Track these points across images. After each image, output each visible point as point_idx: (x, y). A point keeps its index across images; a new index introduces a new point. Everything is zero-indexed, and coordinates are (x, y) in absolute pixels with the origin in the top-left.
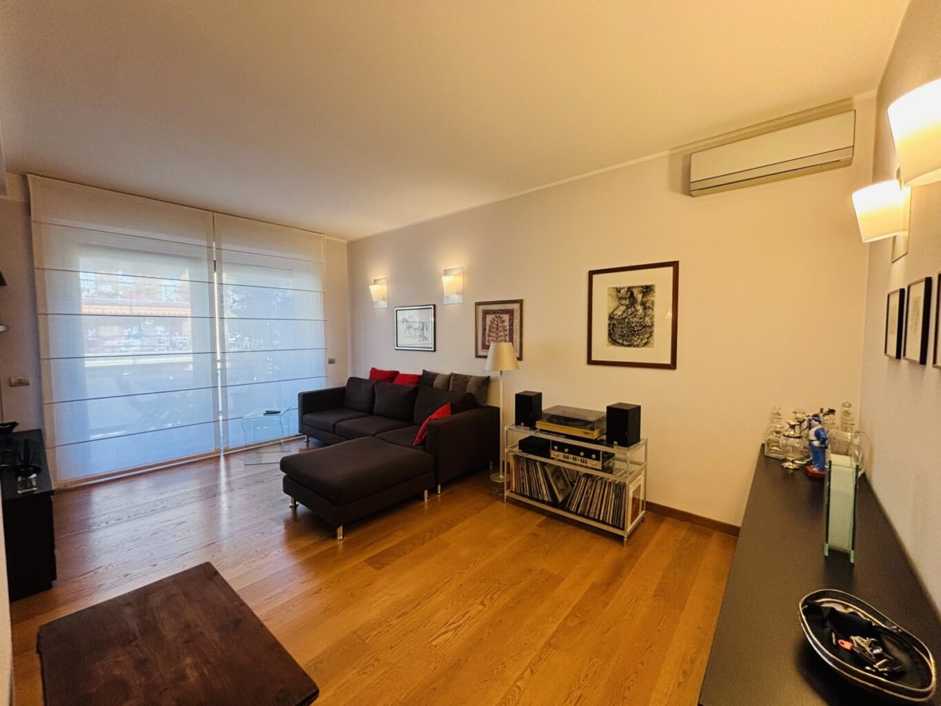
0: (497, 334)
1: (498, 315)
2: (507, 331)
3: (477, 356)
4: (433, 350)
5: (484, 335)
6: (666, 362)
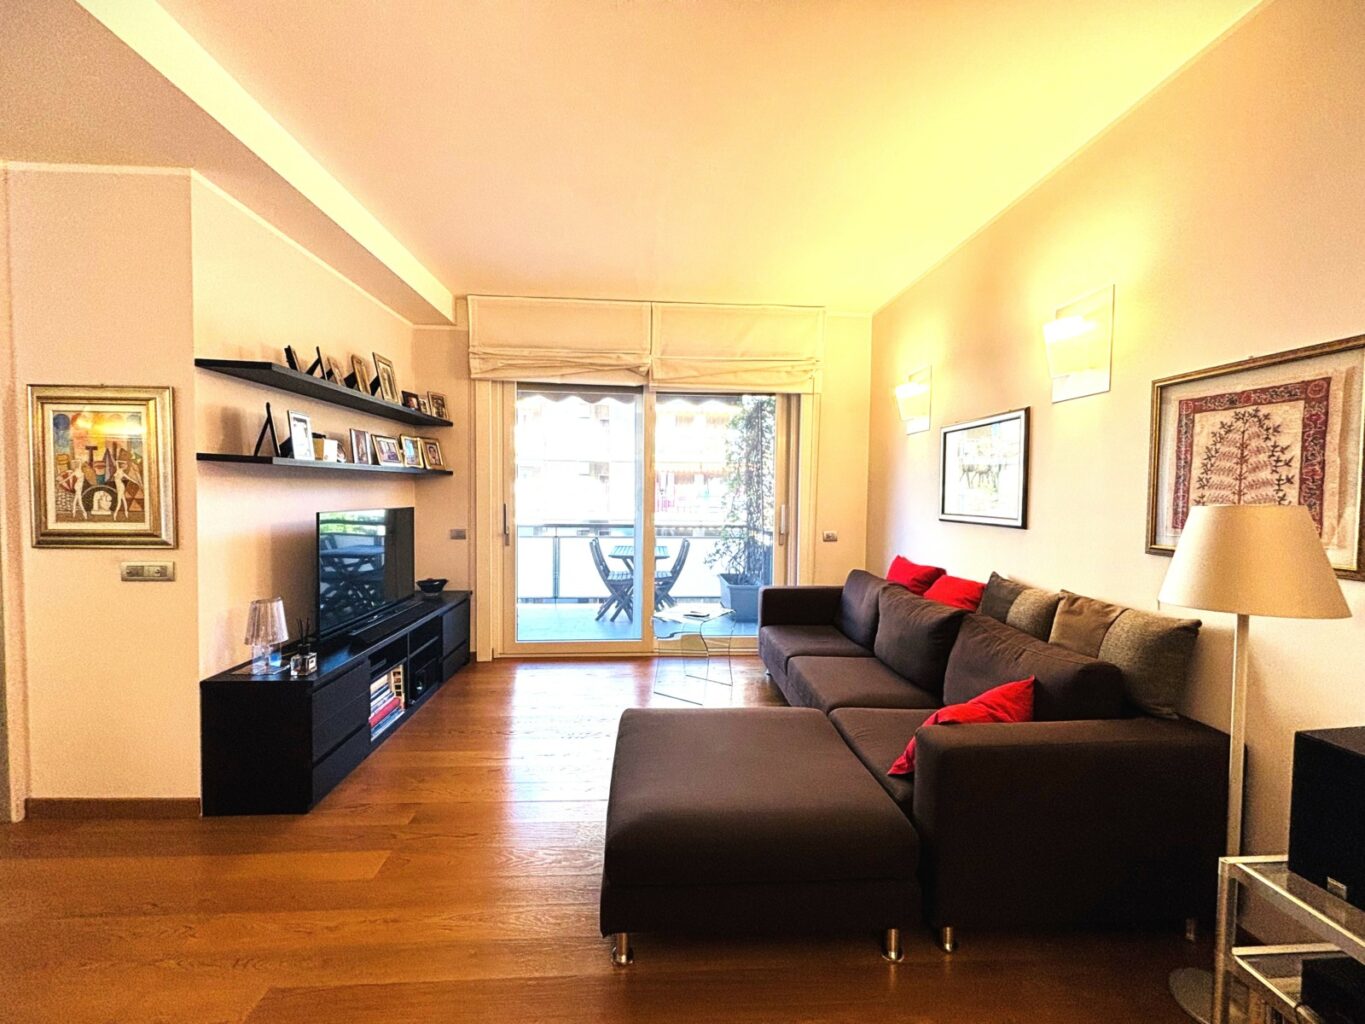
0: (1240, 478)
1: (1251, 409)
2: (1288, 464)
3: (1155, 549)
4: (1021, 524)
5: (1181, 480)
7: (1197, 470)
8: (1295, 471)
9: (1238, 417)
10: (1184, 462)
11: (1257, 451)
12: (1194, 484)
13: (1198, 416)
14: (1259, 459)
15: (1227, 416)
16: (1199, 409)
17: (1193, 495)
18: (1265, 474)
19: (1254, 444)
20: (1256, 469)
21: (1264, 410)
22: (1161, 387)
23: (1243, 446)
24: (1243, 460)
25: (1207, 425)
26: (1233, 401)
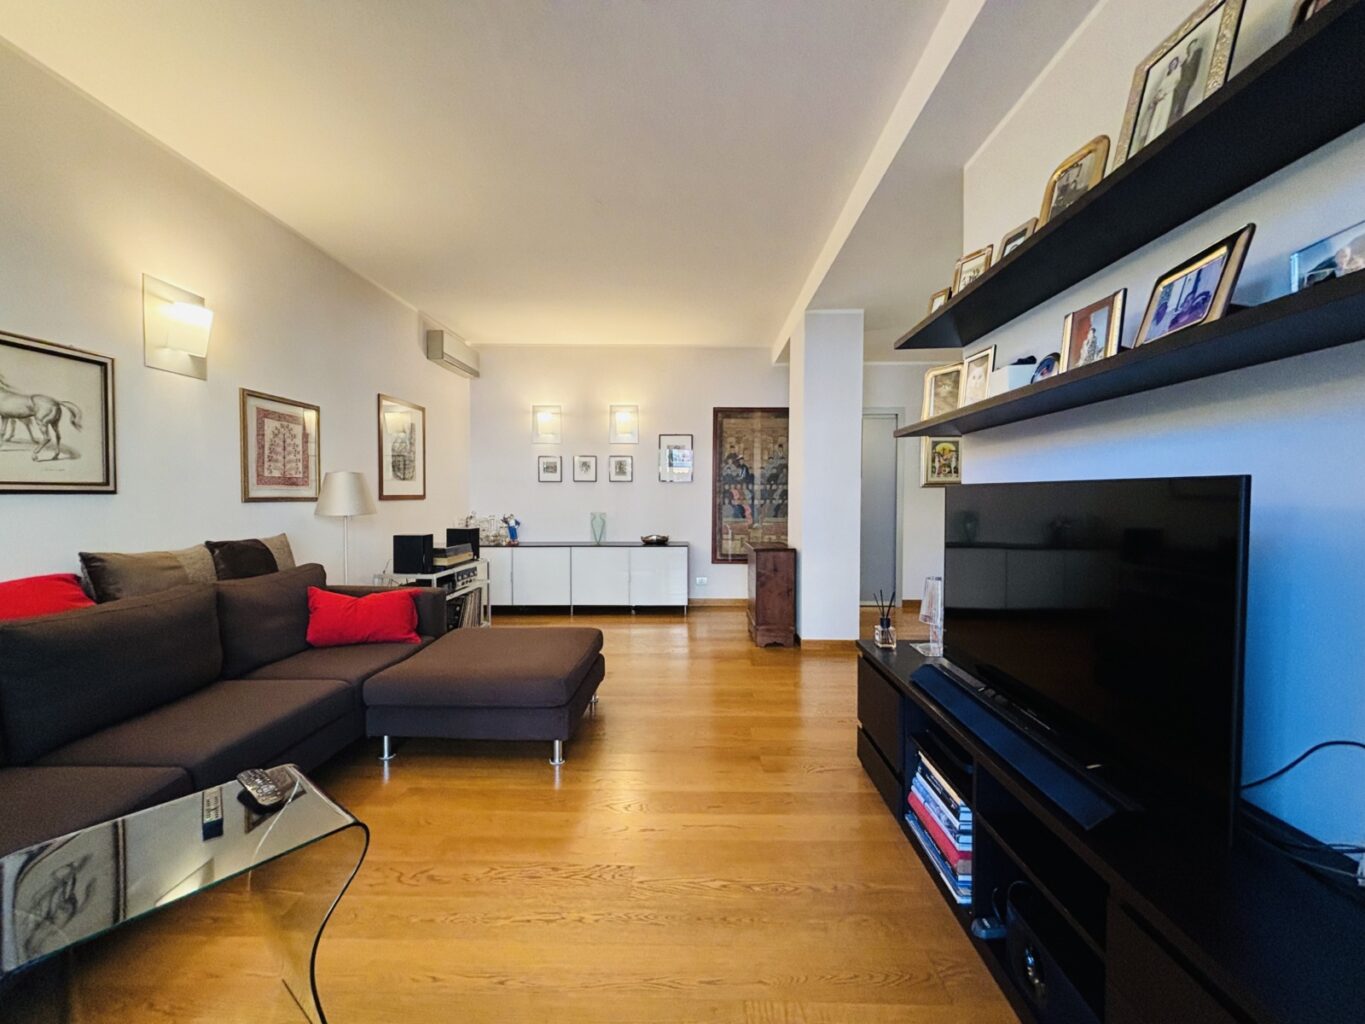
0: (284, 457)
1: (285, 424)
2: (299, 453)
3: (248, 499)
4: (111, 488)
5: (260, 456)
6: (421, 493)
7: (267, 452)
8: (300, 456)
9: (282, 426)
10: (261, 447)
11: (289, 445)
12: (266, 459)
13: (266, 420)
14: (290, 449)
15: (277, 424)
16: (266, 416)
17: (266, 465)
18: (292, 457)
19: (288, 441)
20: (289, 453)
21: (291, 426)
22: (247, 394)
23: (285, 441)
24: (284, 449)
25: (270, 425)
26: (280, 417)
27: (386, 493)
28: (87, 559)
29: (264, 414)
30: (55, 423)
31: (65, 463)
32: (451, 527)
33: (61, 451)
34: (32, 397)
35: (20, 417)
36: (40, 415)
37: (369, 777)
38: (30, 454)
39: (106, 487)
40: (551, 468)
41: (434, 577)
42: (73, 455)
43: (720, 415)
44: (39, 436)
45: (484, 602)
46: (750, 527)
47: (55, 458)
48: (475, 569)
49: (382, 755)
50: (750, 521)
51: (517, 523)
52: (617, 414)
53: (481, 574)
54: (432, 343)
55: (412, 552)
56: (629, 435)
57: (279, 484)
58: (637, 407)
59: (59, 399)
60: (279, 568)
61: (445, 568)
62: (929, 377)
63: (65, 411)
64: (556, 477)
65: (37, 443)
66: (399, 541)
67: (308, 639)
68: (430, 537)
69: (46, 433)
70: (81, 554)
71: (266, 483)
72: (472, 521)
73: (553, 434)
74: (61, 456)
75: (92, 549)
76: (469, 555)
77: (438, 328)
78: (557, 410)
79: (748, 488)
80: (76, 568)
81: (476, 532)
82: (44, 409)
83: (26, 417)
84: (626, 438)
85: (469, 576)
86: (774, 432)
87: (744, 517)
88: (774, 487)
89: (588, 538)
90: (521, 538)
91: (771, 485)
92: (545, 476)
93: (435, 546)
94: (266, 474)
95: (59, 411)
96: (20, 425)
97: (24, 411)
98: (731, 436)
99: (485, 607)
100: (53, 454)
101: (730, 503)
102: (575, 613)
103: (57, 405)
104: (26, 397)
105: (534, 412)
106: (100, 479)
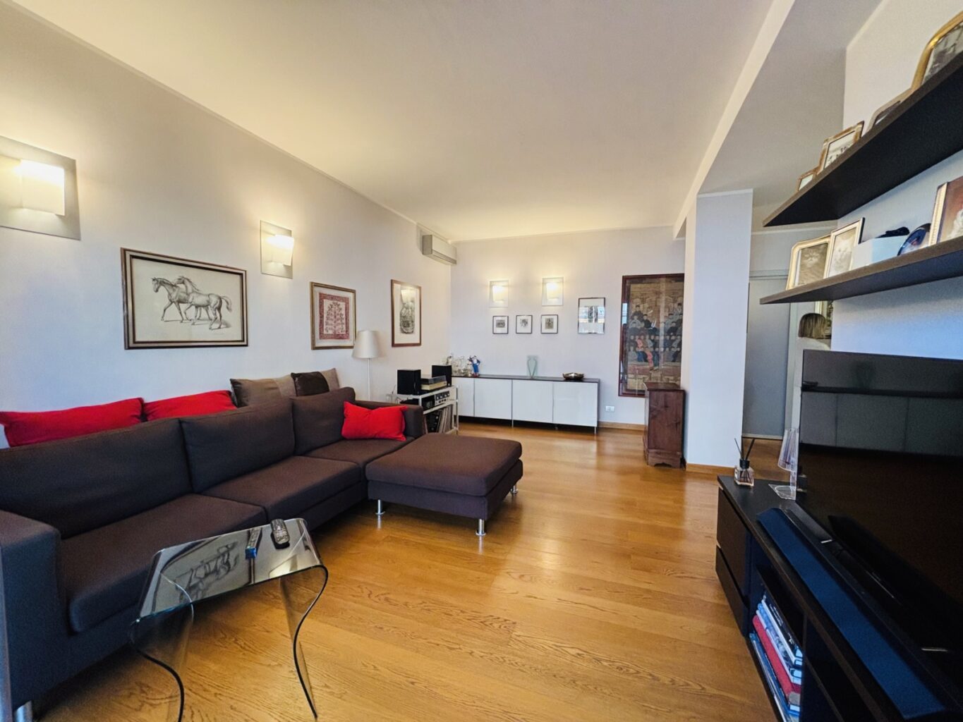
0: (335, 322)
1: (336, 302)
2: (343, 319)
3: (315, 348)
4: (245, 343)
5: (321, 322)
6: (418, 342)
7: (325, 319)
8: (344, 321)
9: (334, 303)
10: (322, 317)
11: (338, 314)
12: (325, 324)
13: (324, 300)
14: (338, 317)
15: (331, 302)
16: (325, 298)
17: (325, 327)
18: (339, 322)
19: (337, 312)
20: (338, 320)
21: (339, 303)
22: (314, 285)
23: (335, 313)
24: (335, 317)
25: (327, 303)
26: (332, 298)
27: (396, 342)
28: (234, 382)
29: (322, 297)
30: (219, 309)
31: (224, 330)
32: (435, 364)
33: (223, 324)
34: (209, 295)
35: (203, 306)
36: (212, 305)
37: (367, 525)
38: (208, 326)
39: (243, 343)
40: (501, 324)
41: (420, 397)
42: (227, 326)
43: (628, 281)
44: (212, 316)
45: (454, 413)
46: (651, 369)
47: (219, 328)
48: (448, 392)
49: (377, 511)
50: (652, 365)
51: (478, 362)
52: (547, 285)
53: (453, 395)
54: (426, 244)
55: (408, 380)
56: (556, 300)
57: (332, 338)
58: (563, 278)
59: (221, 295)
60: (330, 389)
61: (428, 392)
62: (796, 251)
63: (223, 301)
64: (504, 330)
65: (211, 320)
66: (401, 373)
67: (343, 433)
68: (419, 372)
69: (215, 314)
70: (231, 380)
71: (324, 338)
72: (450, 360)
73: (503, 300)
74: (222, 326)
75: (236, 377)
76: (443, 384)
77: (430, 233)
78: (505, 284)
79: (650, 338)
80: (229, 387)
81: (450, 367)
82: (214, 300)
83: (206, 306)
84: (554, 301)
85: (444, 397)
86: (674, 293)
87: (646, 361)
88: (673, 338)
89: (525, 373)
90: (482, 371)
91: (671, 336)
92: (499, 330)
93: (422, 377)
94: (325, 332)
95: (221, 302)
96: (203, 310)
97: (205, 303)
98: (637, 297)
99: (455, 416)
100: (218, 325)
101: (635, 350)
102: (514, 426)
103: (220, 299)
104: (206, 295)
105: (491, 286)
106: (240, 339)
